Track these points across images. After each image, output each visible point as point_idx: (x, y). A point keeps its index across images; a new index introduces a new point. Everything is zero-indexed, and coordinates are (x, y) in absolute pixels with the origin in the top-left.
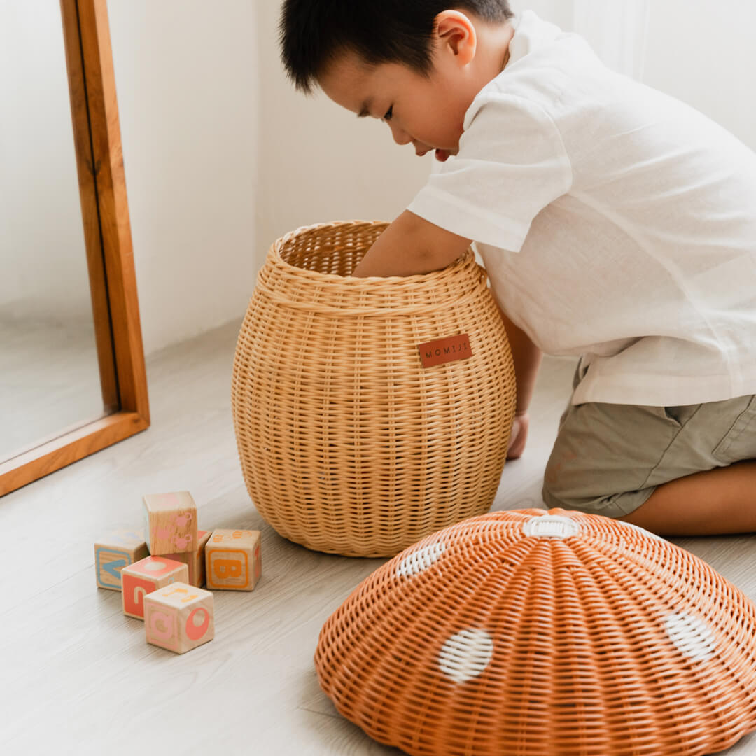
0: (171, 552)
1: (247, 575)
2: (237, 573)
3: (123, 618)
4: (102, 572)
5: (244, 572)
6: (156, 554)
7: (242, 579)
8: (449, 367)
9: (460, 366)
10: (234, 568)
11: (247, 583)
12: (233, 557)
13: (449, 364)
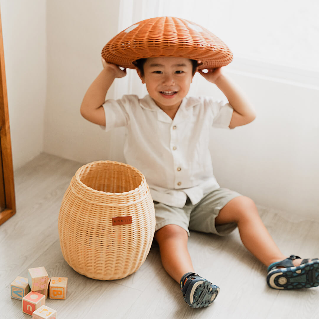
0: (39, 290)
1: (64, 295)
2: (61, 294)
3: (23, 314)
4: (13, 293)
5: (63, 293)
6: (34, 290)
7: (62, 296)
8: (122, 226)
9: (127, 226)
10: (59, 293)
11: (64, 297)
12: (59, 289)
13: (123, 225)
